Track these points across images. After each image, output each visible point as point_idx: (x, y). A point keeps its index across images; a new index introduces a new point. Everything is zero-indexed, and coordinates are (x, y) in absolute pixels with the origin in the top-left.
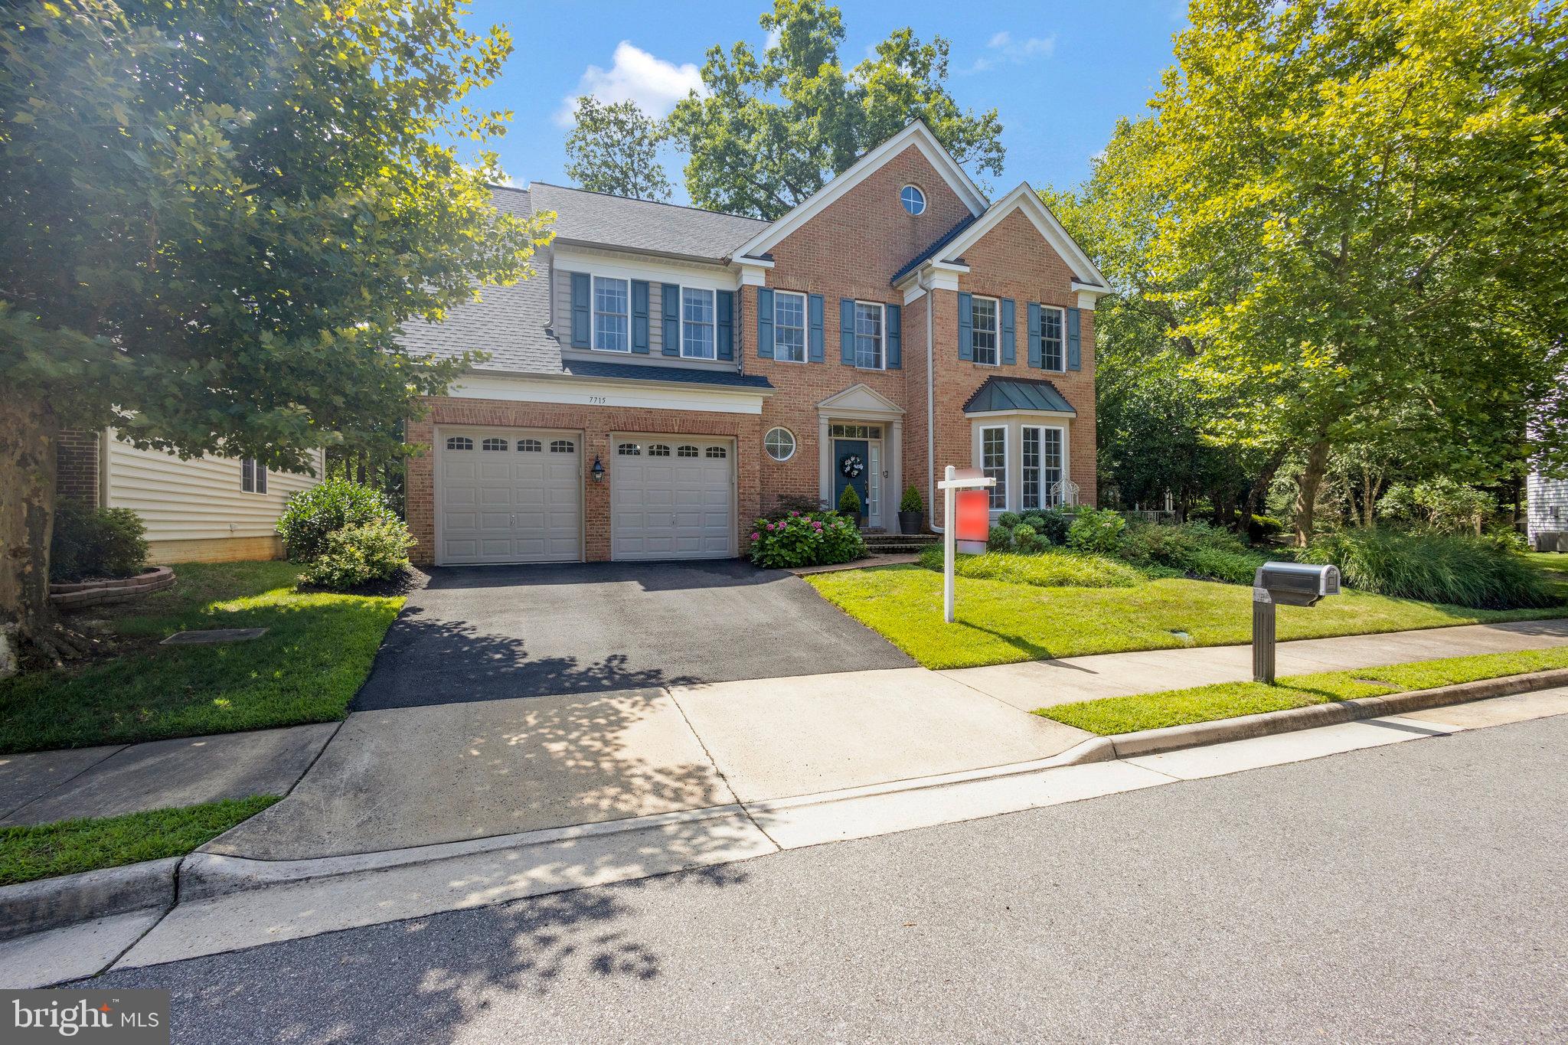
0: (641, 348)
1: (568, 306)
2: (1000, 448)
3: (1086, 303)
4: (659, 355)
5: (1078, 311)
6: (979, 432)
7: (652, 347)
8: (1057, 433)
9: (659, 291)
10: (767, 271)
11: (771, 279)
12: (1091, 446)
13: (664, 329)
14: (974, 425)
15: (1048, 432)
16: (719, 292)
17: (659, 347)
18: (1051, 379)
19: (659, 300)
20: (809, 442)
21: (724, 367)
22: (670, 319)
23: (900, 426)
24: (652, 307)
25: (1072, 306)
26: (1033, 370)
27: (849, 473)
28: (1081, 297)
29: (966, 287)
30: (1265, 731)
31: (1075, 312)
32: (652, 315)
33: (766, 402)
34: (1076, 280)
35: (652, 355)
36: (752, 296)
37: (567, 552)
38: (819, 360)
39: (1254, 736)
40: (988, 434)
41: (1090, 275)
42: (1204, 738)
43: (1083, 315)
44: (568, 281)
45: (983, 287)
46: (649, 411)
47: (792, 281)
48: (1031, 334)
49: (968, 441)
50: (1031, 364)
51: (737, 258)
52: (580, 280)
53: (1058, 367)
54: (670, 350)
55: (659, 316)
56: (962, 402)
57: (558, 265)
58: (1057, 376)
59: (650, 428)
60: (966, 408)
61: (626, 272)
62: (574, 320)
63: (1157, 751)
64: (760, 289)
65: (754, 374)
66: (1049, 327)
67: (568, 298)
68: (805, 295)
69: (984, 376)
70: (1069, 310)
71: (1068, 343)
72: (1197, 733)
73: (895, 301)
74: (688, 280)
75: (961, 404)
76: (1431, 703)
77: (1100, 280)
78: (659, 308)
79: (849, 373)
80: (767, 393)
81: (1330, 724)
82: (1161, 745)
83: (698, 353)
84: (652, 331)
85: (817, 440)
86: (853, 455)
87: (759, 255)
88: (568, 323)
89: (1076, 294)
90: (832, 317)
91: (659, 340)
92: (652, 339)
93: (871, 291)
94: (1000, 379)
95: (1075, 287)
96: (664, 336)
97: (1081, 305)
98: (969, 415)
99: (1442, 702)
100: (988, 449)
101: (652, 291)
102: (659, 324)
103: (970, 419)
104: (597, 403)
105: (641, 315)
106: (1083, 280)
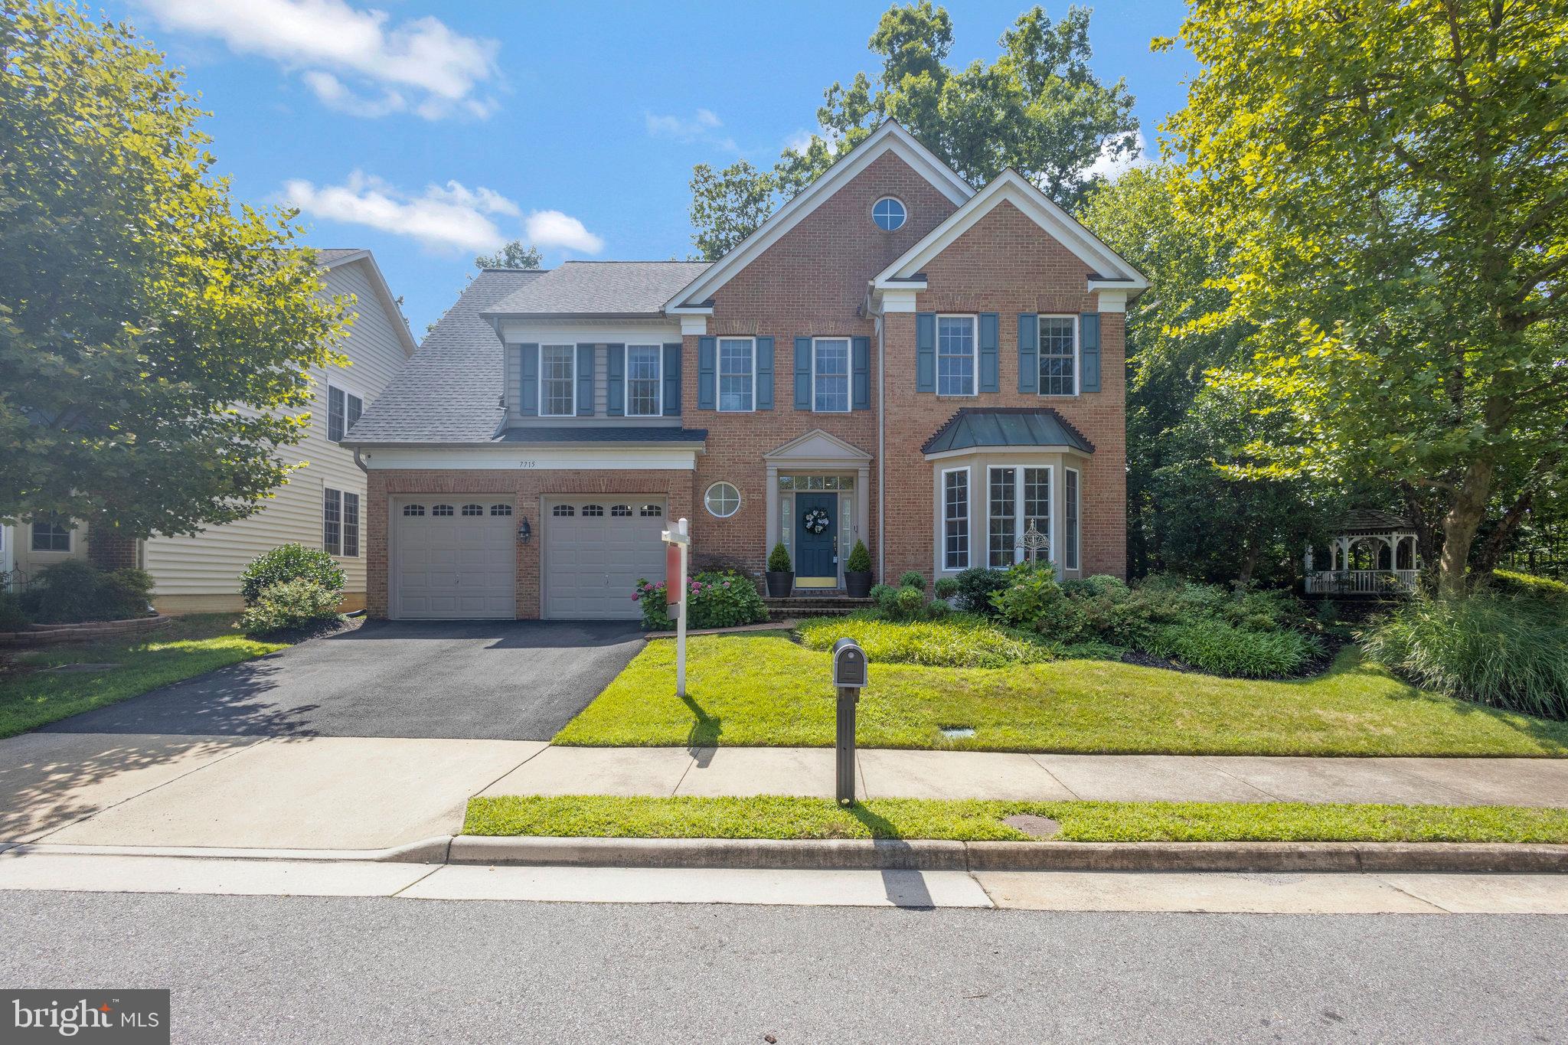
0: (587, 410)
1: (518, 377)
2: (963, 494)
3: (1111, 304)
4: (604, 416)
5: (1098, 316)
6: (942, 474)
7: (598, 408)
8: (1044, 474)
9: (604, 353)
10: (708, 318)
11: (713, 326)
12: (1117, 487)
13: (609, 389)
14: (936, 467)
15: (1029, 474)
16: (665, 346)
17: (604, 409)
18: (1054, 406)
19: (604, 361)
20: (755, 496)
21: (671, 422)
22: (615, 379)
23: (867, 474)
24: (598, 369)
25: (1088, 311)
26: (1025, 397)
27: (812, 530)
28: (1101, 298)
29: (927, 306)
30: (704, 861)
31: (1093, 320)
32: (598, 377)
33: (700, 459)
34: (1095, 277)
35: (598, 416)
36: (692, 348)
37: (505, 609)
38: (767, 407)
39: (681, 866)
40: (951, 478)
41: (1115, 268)
42: (594, 857)
43: (1105, 320)
44: (518, 353)
45: (952, 303)
46: (577, 472)
47: (737, 325)
48: (1025, 352)
49: (930, 489)
50: (1024, 389)
51: (671, 310)
52: (529, 350)
53: (1069, 389)
54: (615, 410)
55: (604, 377)
56: (921, 441)
57: (509, 339)
58: (1065, 402)
59: (578, 489)
60: (926, 449)
61: (571, 338)
62: (523, 389)
63: (508, 862)
64: (701, 338)
65: (693, 427)
66: (1057, 339)
67: (518, 369)
68: (754, 339)
69: (953, 410)
70: (1083, 317)
71: (1082, 360)
72: (584, 850)
73: (864, 332)
74: (632, 338)
75: (919, 445)
76: (1077, 862)
77: (1130, 272)
78: (604, 369)
79: (804, 419)
80: (700, 446)
81: (834, 867)
82: (519, 857)
83: (644, 411)
84: (598, 393)
85: (764, 494)
86: (816, 509)
87: (700, 302)
88: (518, 393)
89: (1095, 294)
90: (784, 359)
91: (604, 400)
92: (598, 401)
93: (832, 325)
94: (976, 411)
95: (1092, 285)
96: (609, 397)
97: (1102, 308)
98: (929, 457)
99: (1105, 865)
100: (951, 495)
101: (598, 353)
102: (604, 385)
103: (931, 462)
104: (527, 468)
105: (587, 378)
106: (1105, 275)
